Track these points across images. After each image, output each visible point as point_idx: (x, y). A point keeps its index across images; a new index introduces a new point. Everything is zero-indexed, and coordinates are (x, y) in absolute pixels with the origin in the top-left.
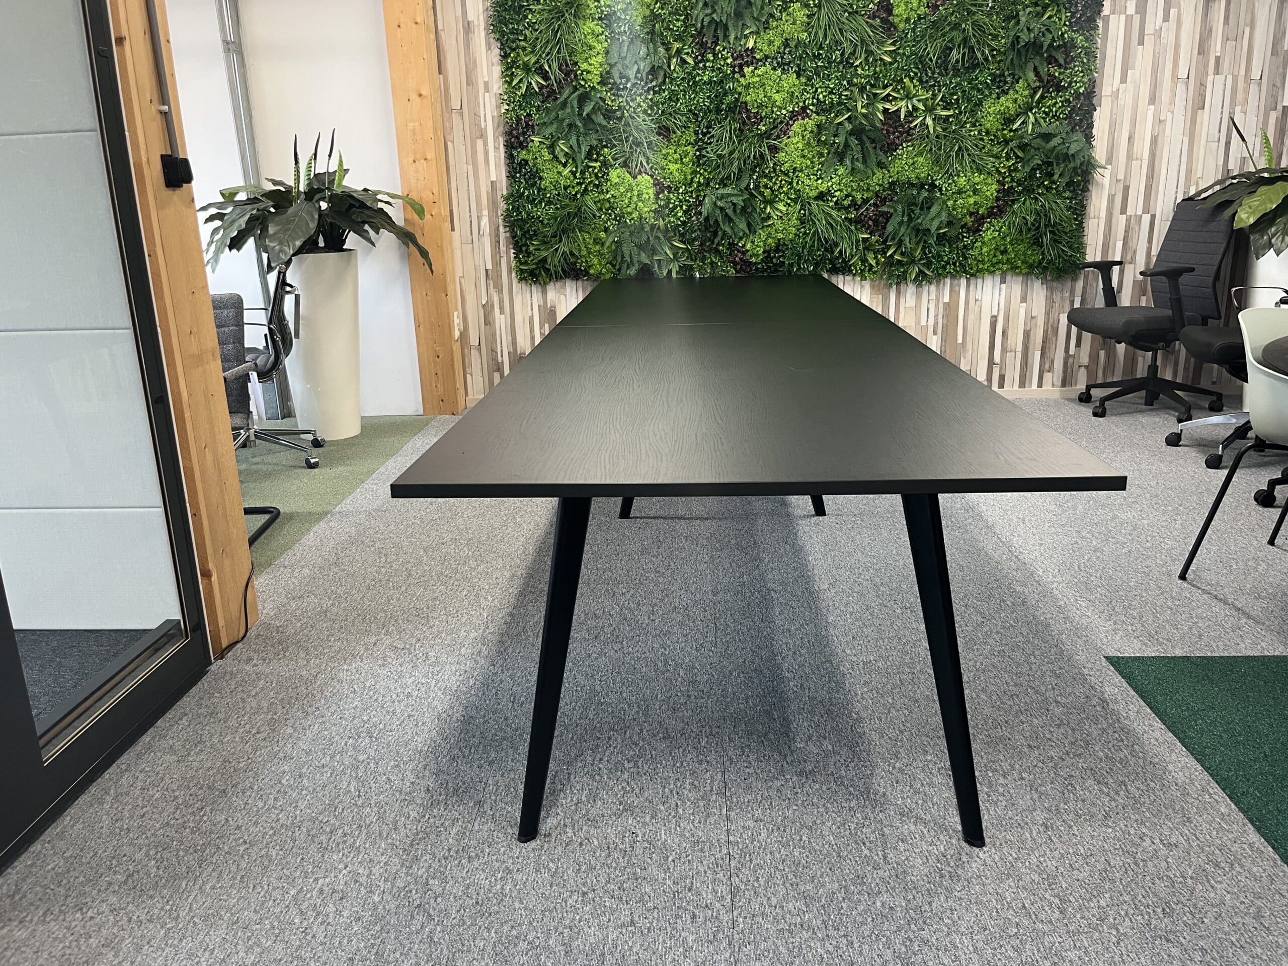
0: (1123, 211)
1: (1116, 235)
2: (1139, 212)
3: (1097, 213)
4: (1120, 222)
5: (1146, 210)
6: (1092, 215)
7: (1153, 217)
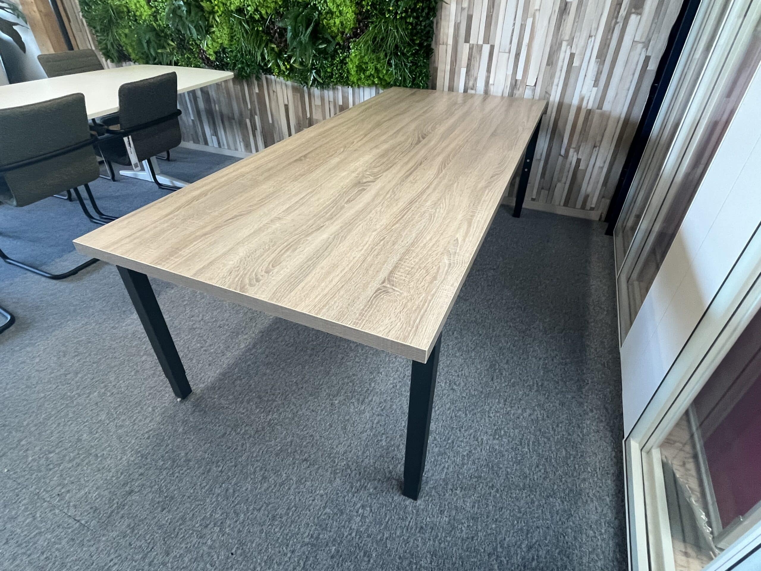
0: (467, 40)
1: (461, 61)
2: (481, 42)
3: (445, 41)
4: (464, 50)
5: (486, 40)
6: (441, 42)
7: (492, 47)
